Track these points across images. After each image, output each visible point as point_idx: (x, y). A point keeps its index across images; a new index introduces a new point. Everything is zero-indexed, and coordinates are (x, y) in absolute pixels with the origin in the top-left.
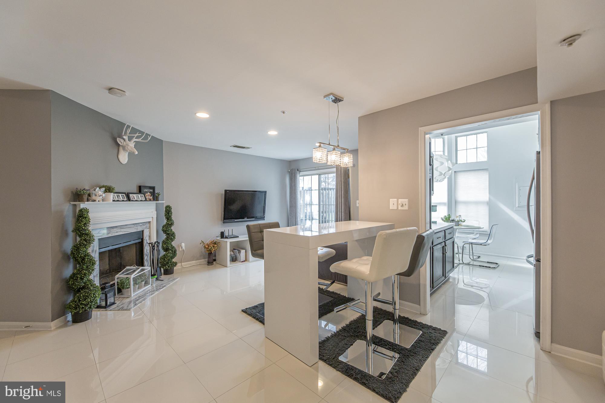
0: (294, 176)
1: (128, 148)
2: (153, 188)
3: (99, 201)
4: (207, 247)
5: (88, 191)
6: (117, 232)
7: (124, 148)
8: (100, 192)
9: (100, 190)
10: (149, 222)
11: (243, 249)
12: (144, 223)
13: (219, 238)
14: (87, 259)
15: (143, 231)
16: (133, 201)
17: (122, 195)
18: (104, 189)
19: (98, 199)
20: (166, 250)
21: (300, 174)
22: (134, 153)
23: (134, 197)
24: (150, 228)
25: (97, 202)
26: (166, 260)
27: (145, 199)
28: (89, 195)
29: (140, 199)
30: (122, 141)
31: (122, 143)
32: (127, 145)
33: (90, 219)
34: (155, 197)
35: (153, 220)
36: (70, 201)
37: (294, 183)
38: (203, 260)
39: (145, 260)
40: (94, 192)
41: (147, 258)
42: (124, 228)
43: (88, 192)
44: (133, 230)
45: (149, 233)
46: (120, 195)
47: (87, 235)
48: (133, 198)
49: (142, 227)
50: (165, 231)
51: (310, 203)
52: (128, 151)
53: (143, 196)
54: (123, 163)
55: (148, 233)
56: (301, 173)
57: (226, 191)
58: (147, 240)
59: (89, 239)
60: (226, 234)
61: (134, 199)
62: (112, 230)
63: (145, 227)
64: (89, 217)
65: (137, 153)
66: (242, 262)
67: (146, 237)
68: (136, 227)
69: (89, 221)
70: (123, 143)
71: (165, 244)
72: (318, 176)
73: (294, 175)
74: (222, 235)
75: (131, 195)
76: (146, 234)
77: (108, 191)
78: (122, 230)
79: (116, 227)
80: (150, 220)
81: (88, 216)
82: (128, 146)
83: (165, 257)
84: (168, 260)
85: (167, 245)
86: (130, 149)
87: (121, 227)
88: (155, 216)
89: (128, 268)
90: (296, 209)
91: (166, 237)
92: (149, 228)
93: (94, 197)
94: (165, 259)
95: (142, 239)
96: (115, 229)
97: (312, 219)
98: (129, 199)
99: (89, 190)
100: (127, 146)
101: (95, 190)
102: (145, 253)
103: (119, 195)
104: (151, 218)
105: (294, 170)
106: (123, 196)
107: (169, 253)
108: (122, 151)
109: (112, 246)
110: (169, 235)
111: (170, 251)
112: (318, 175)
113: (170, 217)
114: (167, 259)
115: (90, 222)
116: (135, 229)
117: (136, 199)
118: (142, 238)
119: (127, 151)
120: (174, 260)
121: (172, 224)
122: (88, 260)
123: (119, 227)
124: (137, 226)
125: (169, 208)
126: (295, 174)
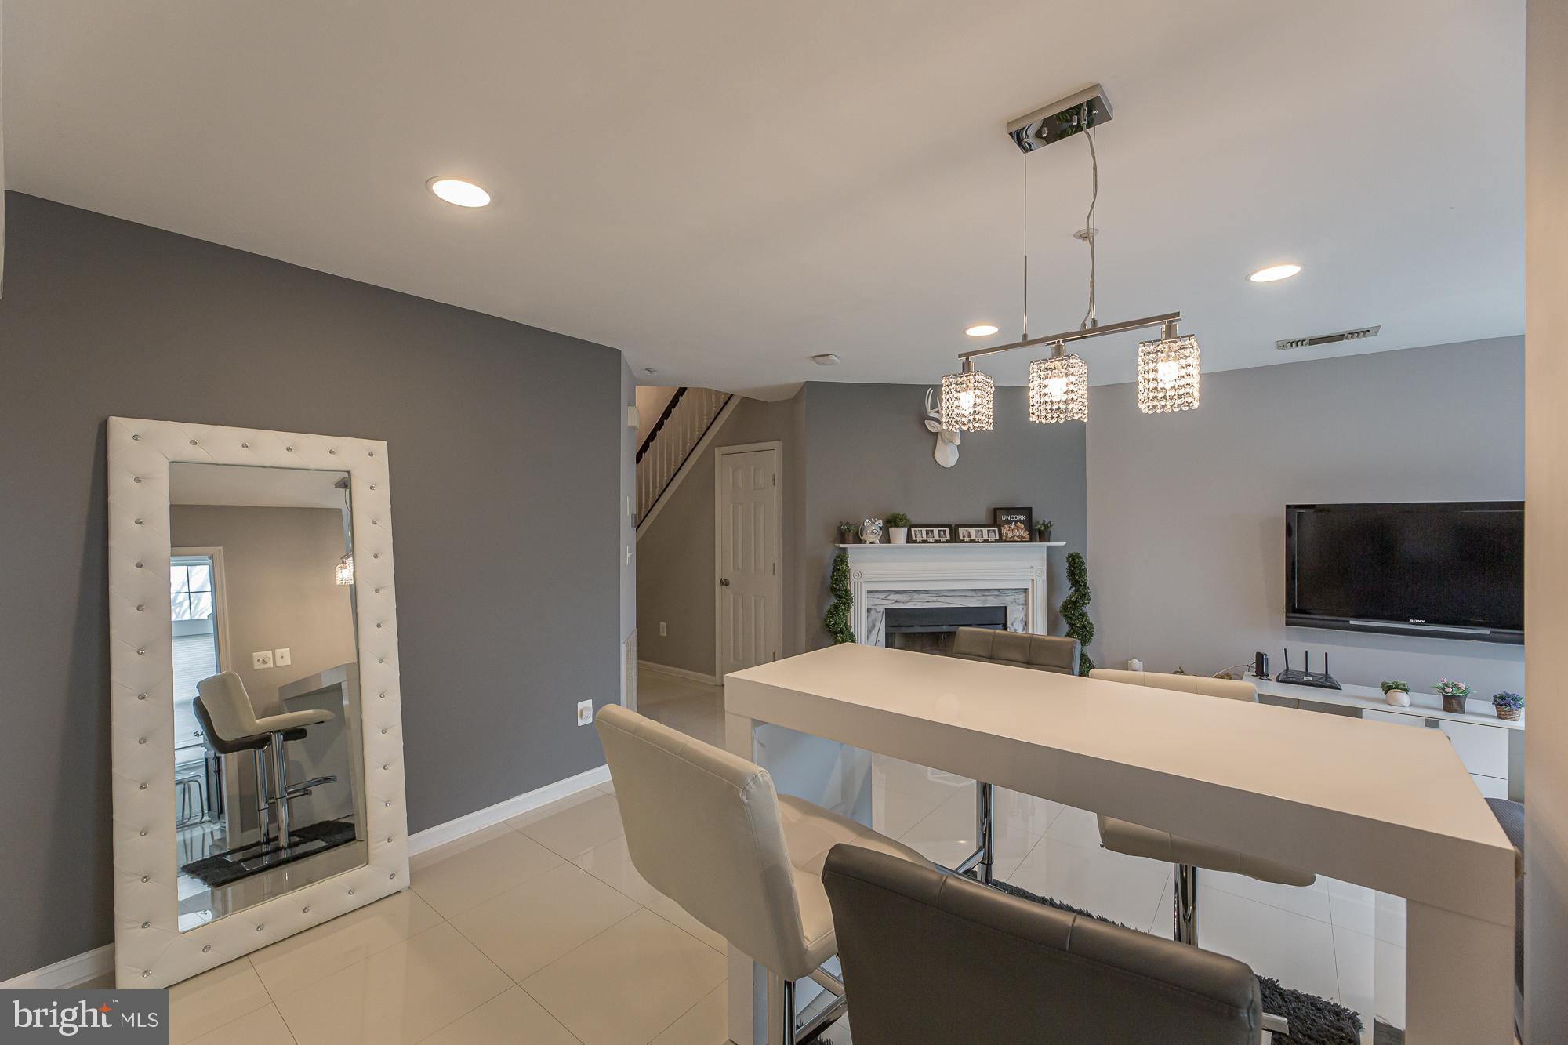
1: (944, 436)
2: (1028, 511)
3: (871, 543)
7: (941, 438)
8: (873, 528)
9: (874, 523)
10: (1026, 590)
12: (1008, 591)
15: (1004, 607)
16: (963, 541)
17: (939, 530)
23: (969, 533)
24: (1025, 603)
27: (996, 538)
29: (982, 538)
30: (934, 425)
31: (934, 428)
34: (1038, 533)
35: (1036, 585)
36: (834, 542)
45: (1024, 615)
46: (937, 529)
48: (966, 536)
49: (1002, 598)
50: (1065, 618)
54: (945, 466)
55: (1021, 615)
57: (1290, 509)
61: (969, 537)
63: (1008, 599)
67: (1015, 621)
68: (984, 598)
70: (936, 429)
75: (963, 530)
76: (1015, 615)
78: (942, 599)
79: (926, 592)
80: (1027, 585)
87: (939, 593)
88: (1042, 578)
92: (1022, 604)
95: (1005, 626)
98: (956, 538)
100: (942, 432)
104: (1033, 581)
106: (942, 532)
108: (941, 443)
113: (1077, 582)
116: (978, 600)
117: (972, 538)
118: (1004, 622)
124: (984, 595)
125: (1077, 558)
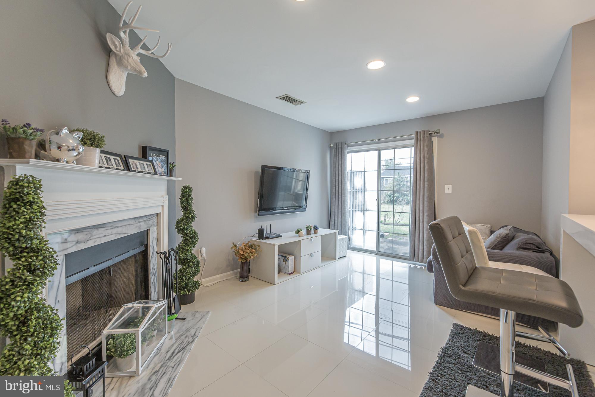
0: (340, 153)
1: (128, 61)
3: (67, 162)
4: (241, 253)
5: (39, 133)
6: (105, 236)
7: (120, 62)
8: (71, 141)
9: (72, 134)
10: (158, 215)
11: (291, 254)
12: (151, 217)
13: (255, 239)
14: (37, 318)
15: (147, 231)
16: (135, 171)
17: (114, 159)
18: (80, 134)
19: (65, 155)
20: (183, 262)
21: (348, 150)
22: (140, 73)
23: (136, 165)
24: (158, 224)
25: (63, 164)
26: (185, 279)
27: (154, 172)
28: (42, 145)
29: (147, 171)
30: (117, 43)
31: (116, 47)
32: (126, 54)
33: (44, 208)
35: (163, 210)
37: (340, 161)
38: (231, 272)
39: (151, 284)
40: (54, 138)
41: (154, 279)
42: (118, 227)
43: (39, 136)
44: (133, 230)
45: (157, 234)
46: (112, 158)
47: (36, 251)
48: (135, 168)
49: (147, 222)
50: (180, 230)
51: (363, 189)
52: (129, 68)
53: (150, 165)
54: (116, 93)
55: (155, 235)
56: (349, 148)
57: (263, 167)
58: (153, 247)
59: (41, 265)
60: (267, 232)
61: (137, 168)
62: (95, 232)
63: (151, 222)
64: (41, 202)
65: (146, 74)
66: (290, 274)
67: (153, 241)
68: (138, 225)
69: (40, 212)
70: (118, 49)
71: (182, 252)
72: (377, 152)
73: (340, 150)
74: (261, 234)
75: (131, 161)
76: (153, 236)
77: (88, 142)
78: (115, 231)
79: (103, 225)
80: (159, 210)
81: (38, 198)
82: (129, 56)
83: (183, 275)
84: (188, 280)
85: (185, 254)
86: (132, 65)
87: (113, 224)
88: (166, 204)
89: (125, 307)
90: (344, 197)
91: (182, 239)
92: (156, 226)
93: (54, 152)
94: (182, 279)
95: (147, 246)
96: (101, 230)
97: (364, 210)
98: (128, 168)
99: (42, 130)
100: (126, 56)
101: (57, 134)
102: (151, 270)
103: (109, 158)
104: (161, 207)
105: (340, 144)
106: (117, 162)
107: (188, 266)
108: (116, 66)
109: (94, 266)
110: (188, 236)
111: (191, 264)
112: (377, 150)
113: (189, 205)
114: (186, 277)
115: (43, 214)
116: (136, 227)
117: (140, 170)
118: (146, 243)
119: (126, 67)
120: (196, 279)
121: (193, 218)
122: (39, 323)
123: (110, 225)
124: (139, 222)
125: (189, 189)
126: (343, 149)
